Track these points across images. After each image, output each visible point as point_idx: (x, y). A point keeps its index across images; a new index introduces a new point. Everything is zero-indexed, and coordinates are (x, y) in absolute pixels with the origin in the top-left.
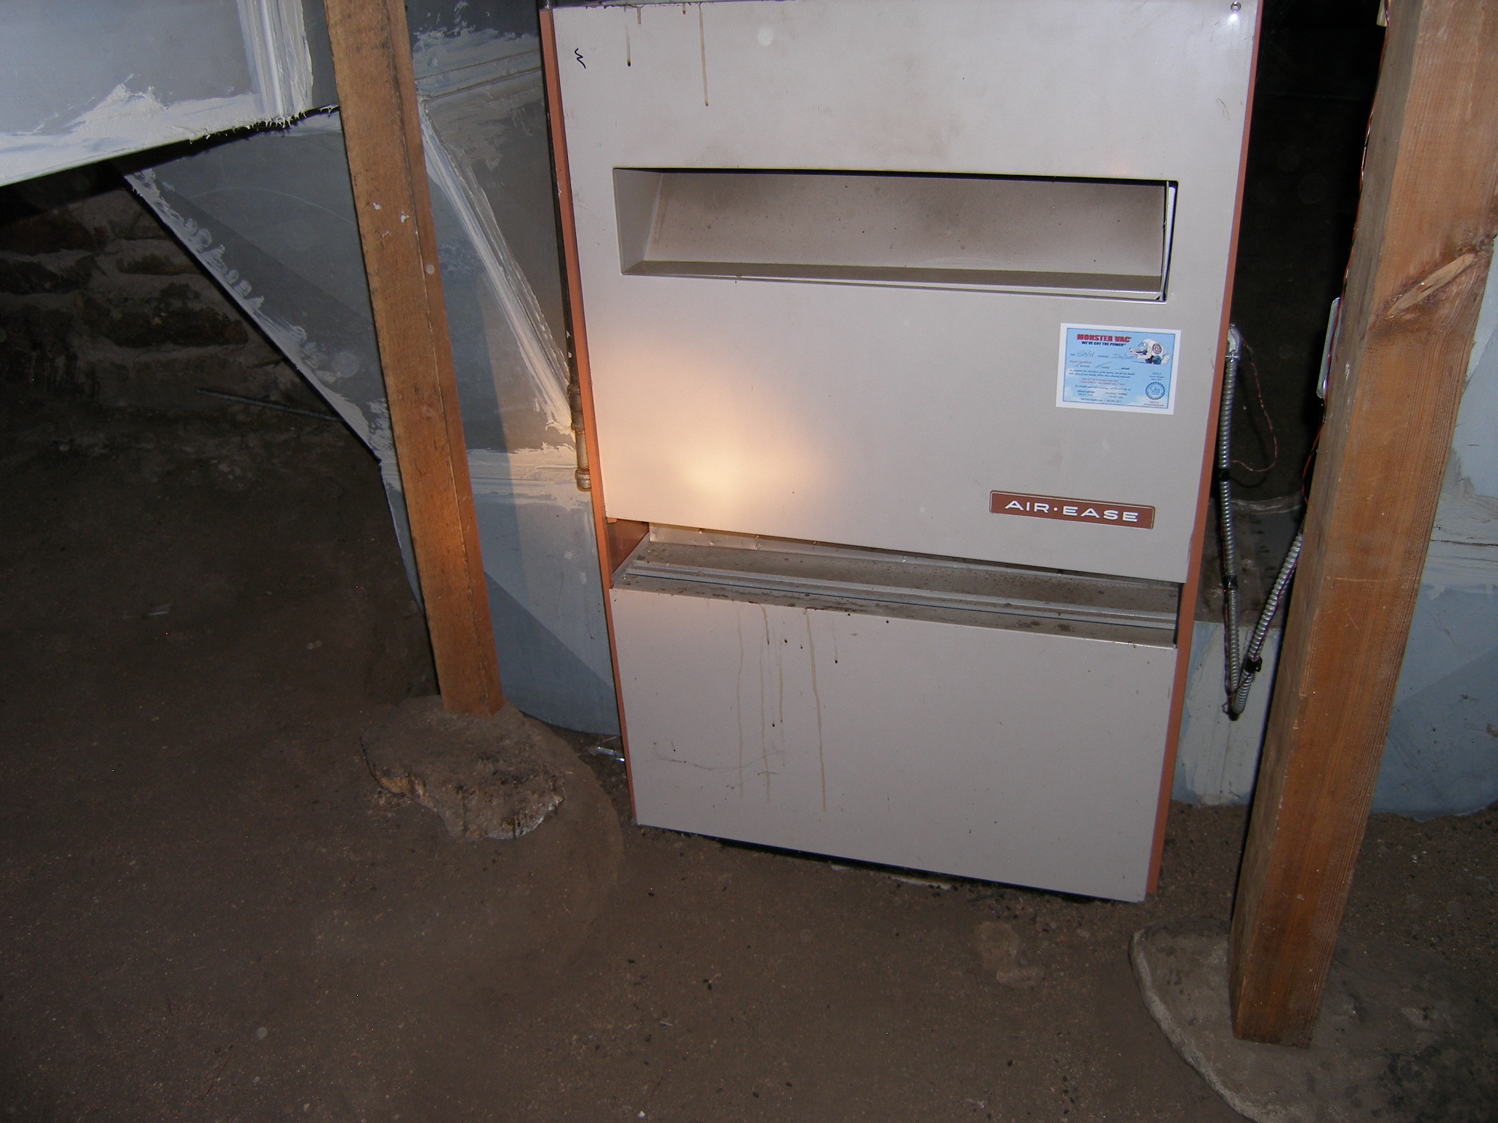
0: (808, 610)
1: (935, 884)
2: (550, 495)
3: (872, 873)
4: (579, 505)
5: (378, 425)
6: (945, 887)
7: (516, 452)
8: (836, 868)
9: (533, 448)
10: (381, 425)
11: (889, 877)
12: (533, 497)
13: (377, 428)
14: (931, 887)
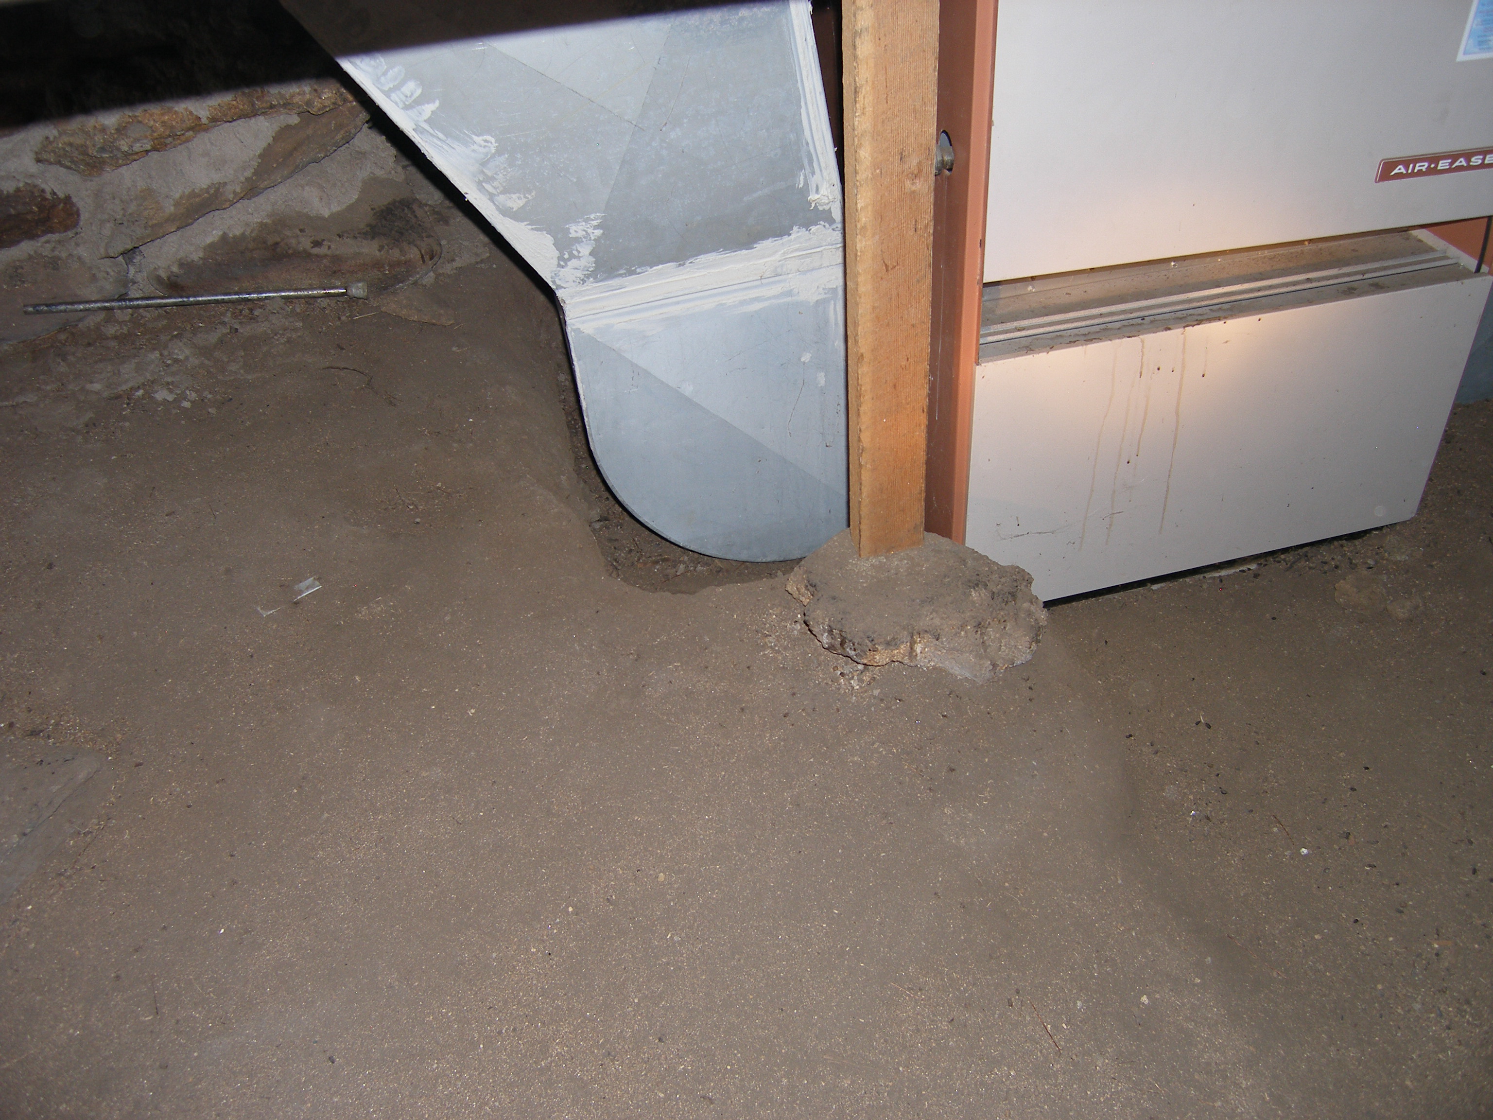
0: (1186, 328)
1: (1244, 568)
2: (791, 290)
3: (1187, 580)
4: (825, 294)
5: (575, 253)
6: (1253, 566)
7: (755, 246)
8: (1155, 587)
9: (778, 236)
10: (579, 252)
11: (1204, 577)
12: (769, 298)
13: (572, 256)
14: (1243, 571)
